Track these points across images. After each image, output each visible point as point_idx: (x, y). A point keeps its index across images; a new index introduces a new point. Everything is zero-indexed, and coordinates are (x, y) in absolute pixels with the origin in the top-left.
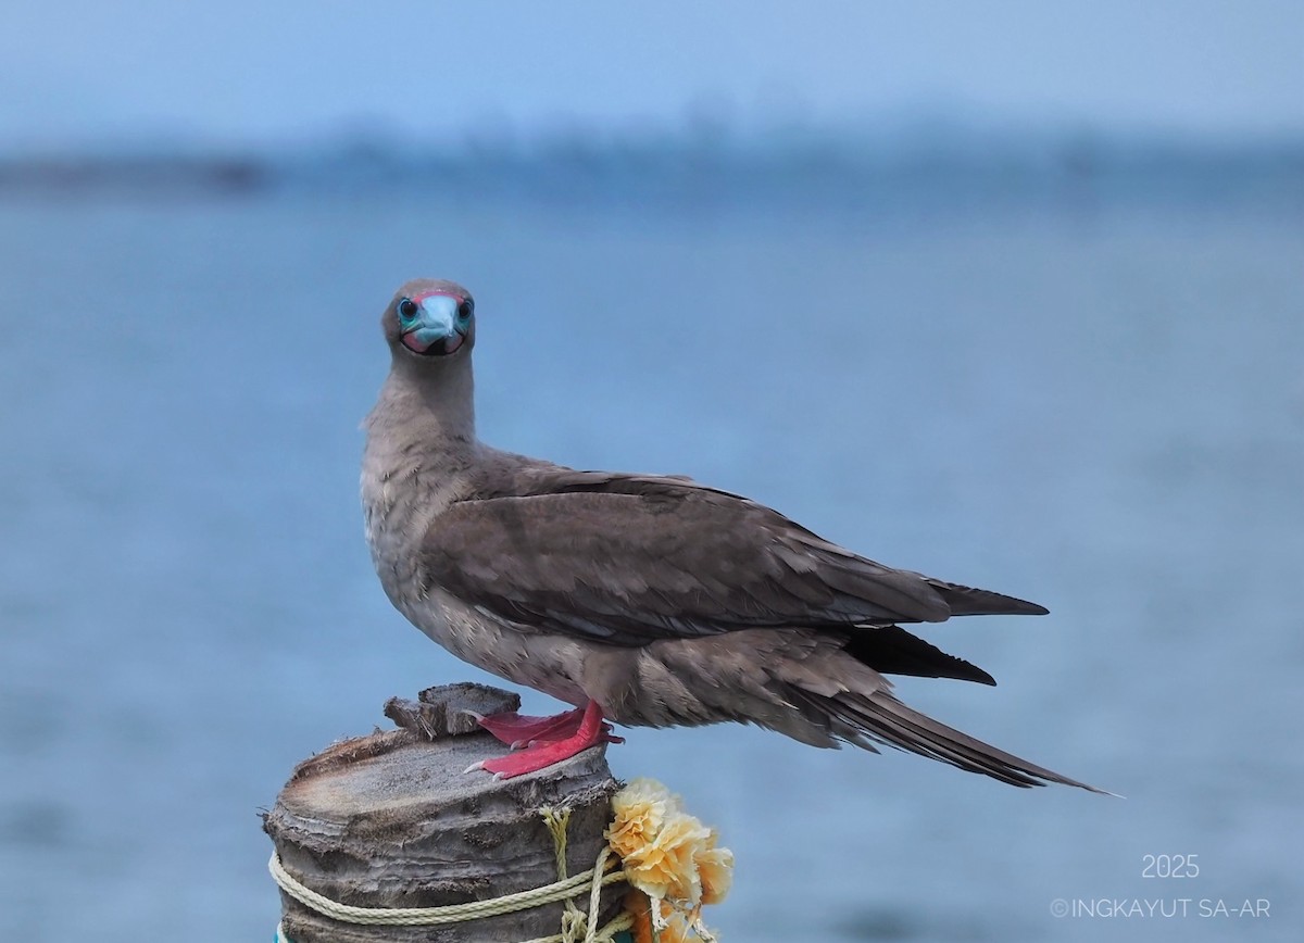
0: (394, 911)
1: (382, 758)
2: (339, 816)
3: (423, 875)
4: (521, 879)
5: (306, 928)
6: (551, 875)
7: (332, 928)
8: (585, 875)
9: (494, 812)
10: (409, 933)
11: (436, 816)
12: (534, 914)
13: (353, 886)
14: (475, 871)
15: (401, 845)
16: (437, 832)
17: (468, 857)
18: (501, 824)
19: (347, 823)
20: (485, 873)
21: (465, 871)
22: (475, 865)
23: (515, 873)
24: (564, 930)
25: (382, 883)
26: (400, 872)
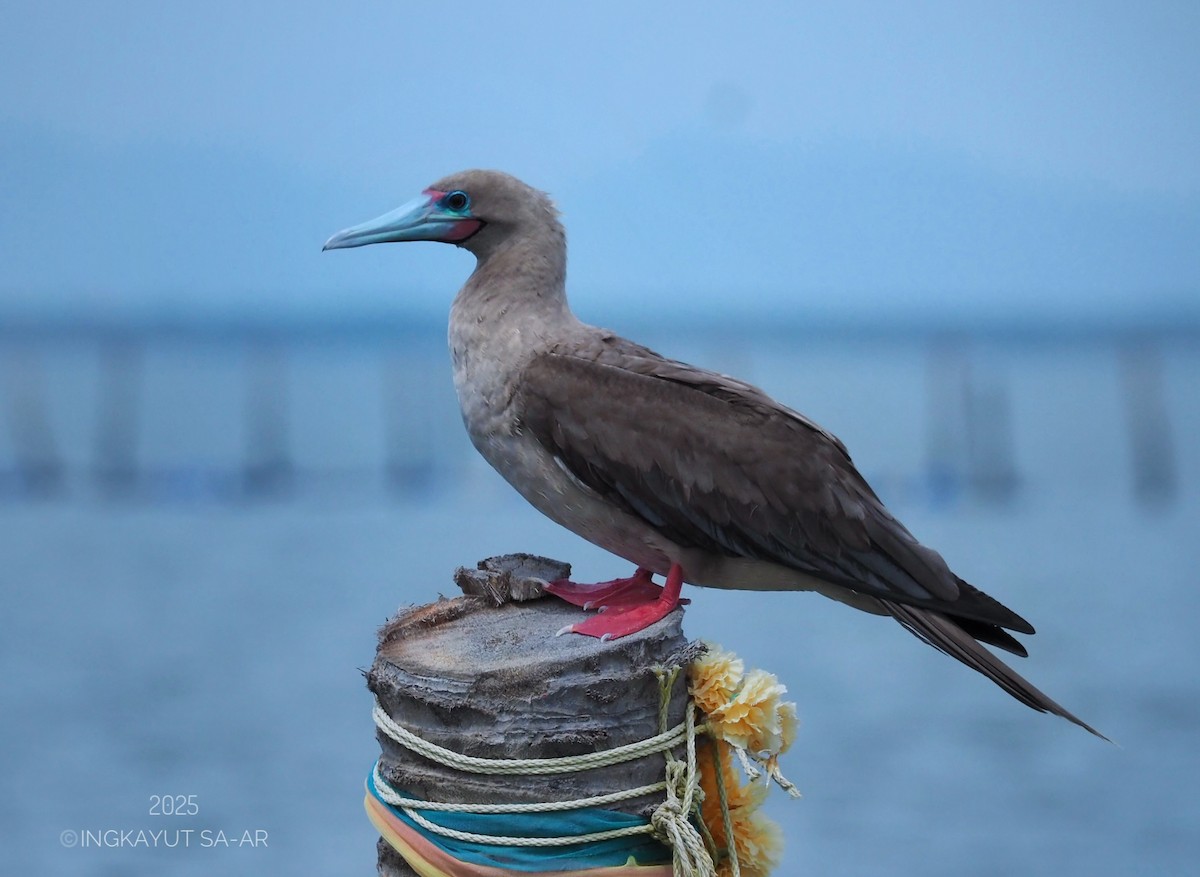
0: (519, 762)
1: (457, 623)
2: (465, 675)
3: (548, 728)
4: (632, 732)
5: (425, 779)
6: (655, 729)
7: (454, 779)
8: (680, 728)
9: (612, 670)
10: (531, 782)
11: (560, 674)
12: (641, 764)
13: (480, 739)
14: (593, 724)
15: (529, 700)
16: (562, 689)
17: (588, 711)
18: (618, 682)
19: (474, 681)
20: (602, 726)
21: (585, 724)
22: (593, 719)
23: (627, 726)
24: (668, 778)
25: (509, 736)
26: (526, 726)
